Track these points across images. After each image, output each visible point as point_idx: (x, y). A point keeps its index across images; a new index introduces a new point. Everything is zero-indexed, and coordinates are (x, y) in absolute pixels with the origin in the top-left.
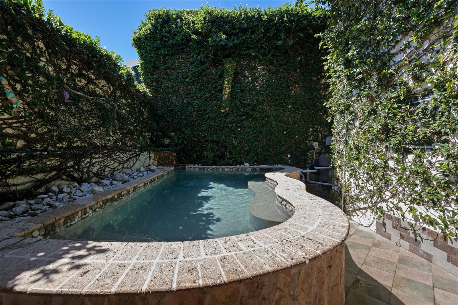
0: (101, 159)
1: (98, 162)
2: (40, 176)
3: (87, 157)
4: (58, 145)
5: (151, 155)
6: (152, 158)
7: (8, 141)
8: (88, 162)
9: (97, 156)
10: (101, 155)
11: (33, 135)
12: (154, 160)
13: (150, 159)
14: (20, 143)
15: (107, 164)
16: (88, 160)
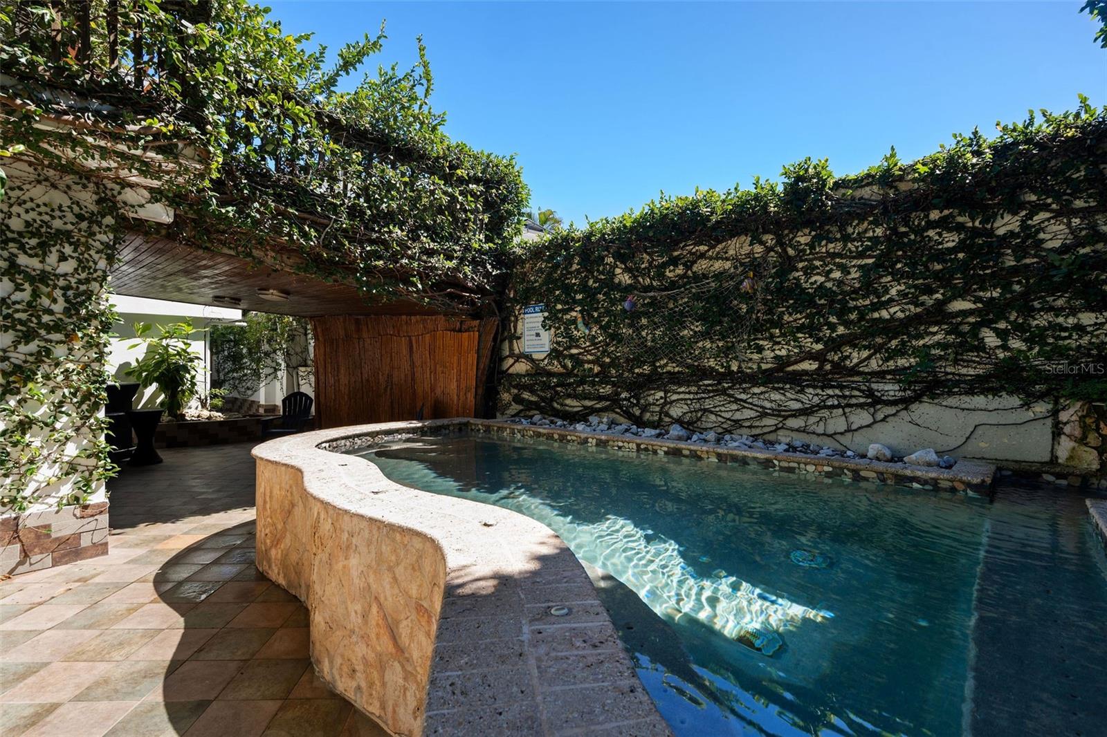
0: (692, 396)
1: (686, 399)
2: (588, 403)
3: (658, 389)
4: (636, 371)
5: (1064, 416)
6: (1067, 429)
7: (586, 366)
8: (661, 398)
9: (682, 389)
10: (694, 389)
11: (608, 360)
12: (1082, 441)
13: (1057, 432)
14: (597, 369)
15: (715, 407)
16: (662, 394)
